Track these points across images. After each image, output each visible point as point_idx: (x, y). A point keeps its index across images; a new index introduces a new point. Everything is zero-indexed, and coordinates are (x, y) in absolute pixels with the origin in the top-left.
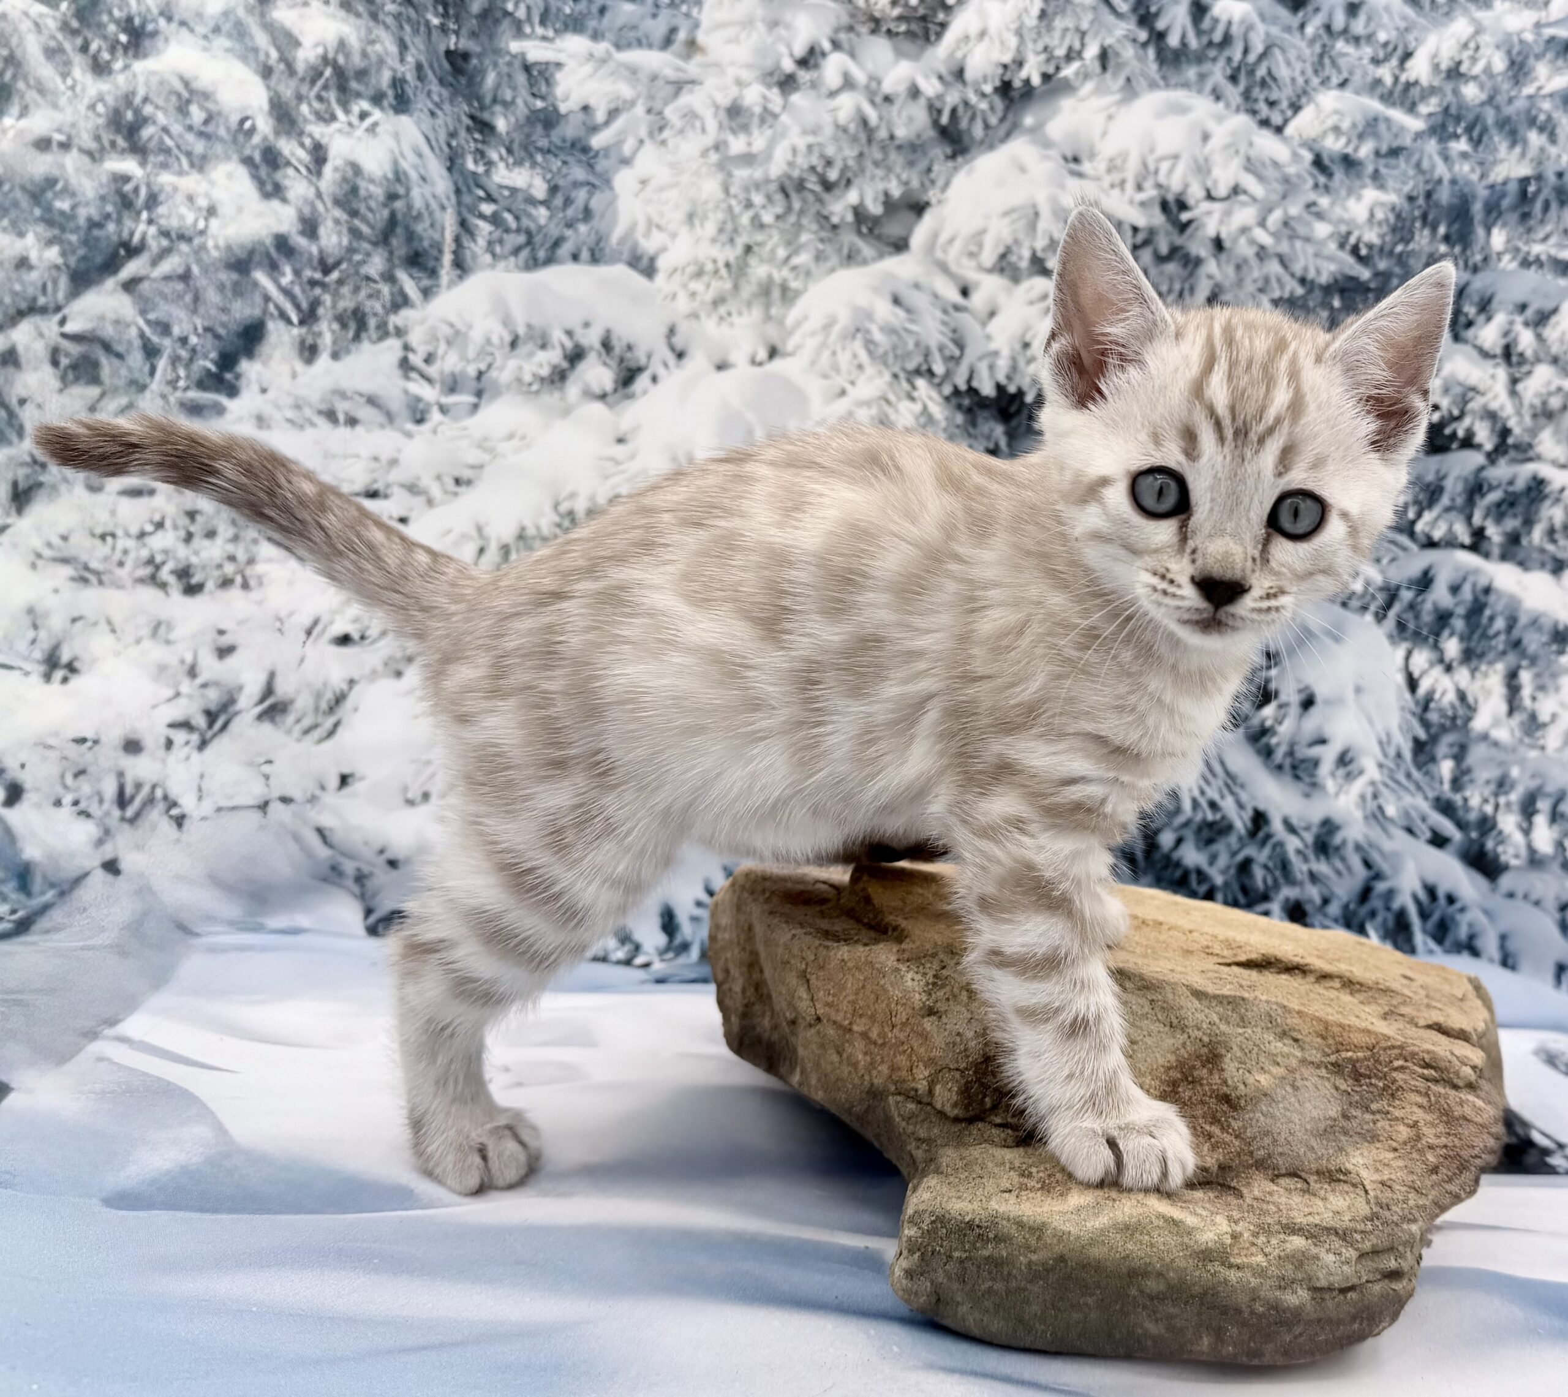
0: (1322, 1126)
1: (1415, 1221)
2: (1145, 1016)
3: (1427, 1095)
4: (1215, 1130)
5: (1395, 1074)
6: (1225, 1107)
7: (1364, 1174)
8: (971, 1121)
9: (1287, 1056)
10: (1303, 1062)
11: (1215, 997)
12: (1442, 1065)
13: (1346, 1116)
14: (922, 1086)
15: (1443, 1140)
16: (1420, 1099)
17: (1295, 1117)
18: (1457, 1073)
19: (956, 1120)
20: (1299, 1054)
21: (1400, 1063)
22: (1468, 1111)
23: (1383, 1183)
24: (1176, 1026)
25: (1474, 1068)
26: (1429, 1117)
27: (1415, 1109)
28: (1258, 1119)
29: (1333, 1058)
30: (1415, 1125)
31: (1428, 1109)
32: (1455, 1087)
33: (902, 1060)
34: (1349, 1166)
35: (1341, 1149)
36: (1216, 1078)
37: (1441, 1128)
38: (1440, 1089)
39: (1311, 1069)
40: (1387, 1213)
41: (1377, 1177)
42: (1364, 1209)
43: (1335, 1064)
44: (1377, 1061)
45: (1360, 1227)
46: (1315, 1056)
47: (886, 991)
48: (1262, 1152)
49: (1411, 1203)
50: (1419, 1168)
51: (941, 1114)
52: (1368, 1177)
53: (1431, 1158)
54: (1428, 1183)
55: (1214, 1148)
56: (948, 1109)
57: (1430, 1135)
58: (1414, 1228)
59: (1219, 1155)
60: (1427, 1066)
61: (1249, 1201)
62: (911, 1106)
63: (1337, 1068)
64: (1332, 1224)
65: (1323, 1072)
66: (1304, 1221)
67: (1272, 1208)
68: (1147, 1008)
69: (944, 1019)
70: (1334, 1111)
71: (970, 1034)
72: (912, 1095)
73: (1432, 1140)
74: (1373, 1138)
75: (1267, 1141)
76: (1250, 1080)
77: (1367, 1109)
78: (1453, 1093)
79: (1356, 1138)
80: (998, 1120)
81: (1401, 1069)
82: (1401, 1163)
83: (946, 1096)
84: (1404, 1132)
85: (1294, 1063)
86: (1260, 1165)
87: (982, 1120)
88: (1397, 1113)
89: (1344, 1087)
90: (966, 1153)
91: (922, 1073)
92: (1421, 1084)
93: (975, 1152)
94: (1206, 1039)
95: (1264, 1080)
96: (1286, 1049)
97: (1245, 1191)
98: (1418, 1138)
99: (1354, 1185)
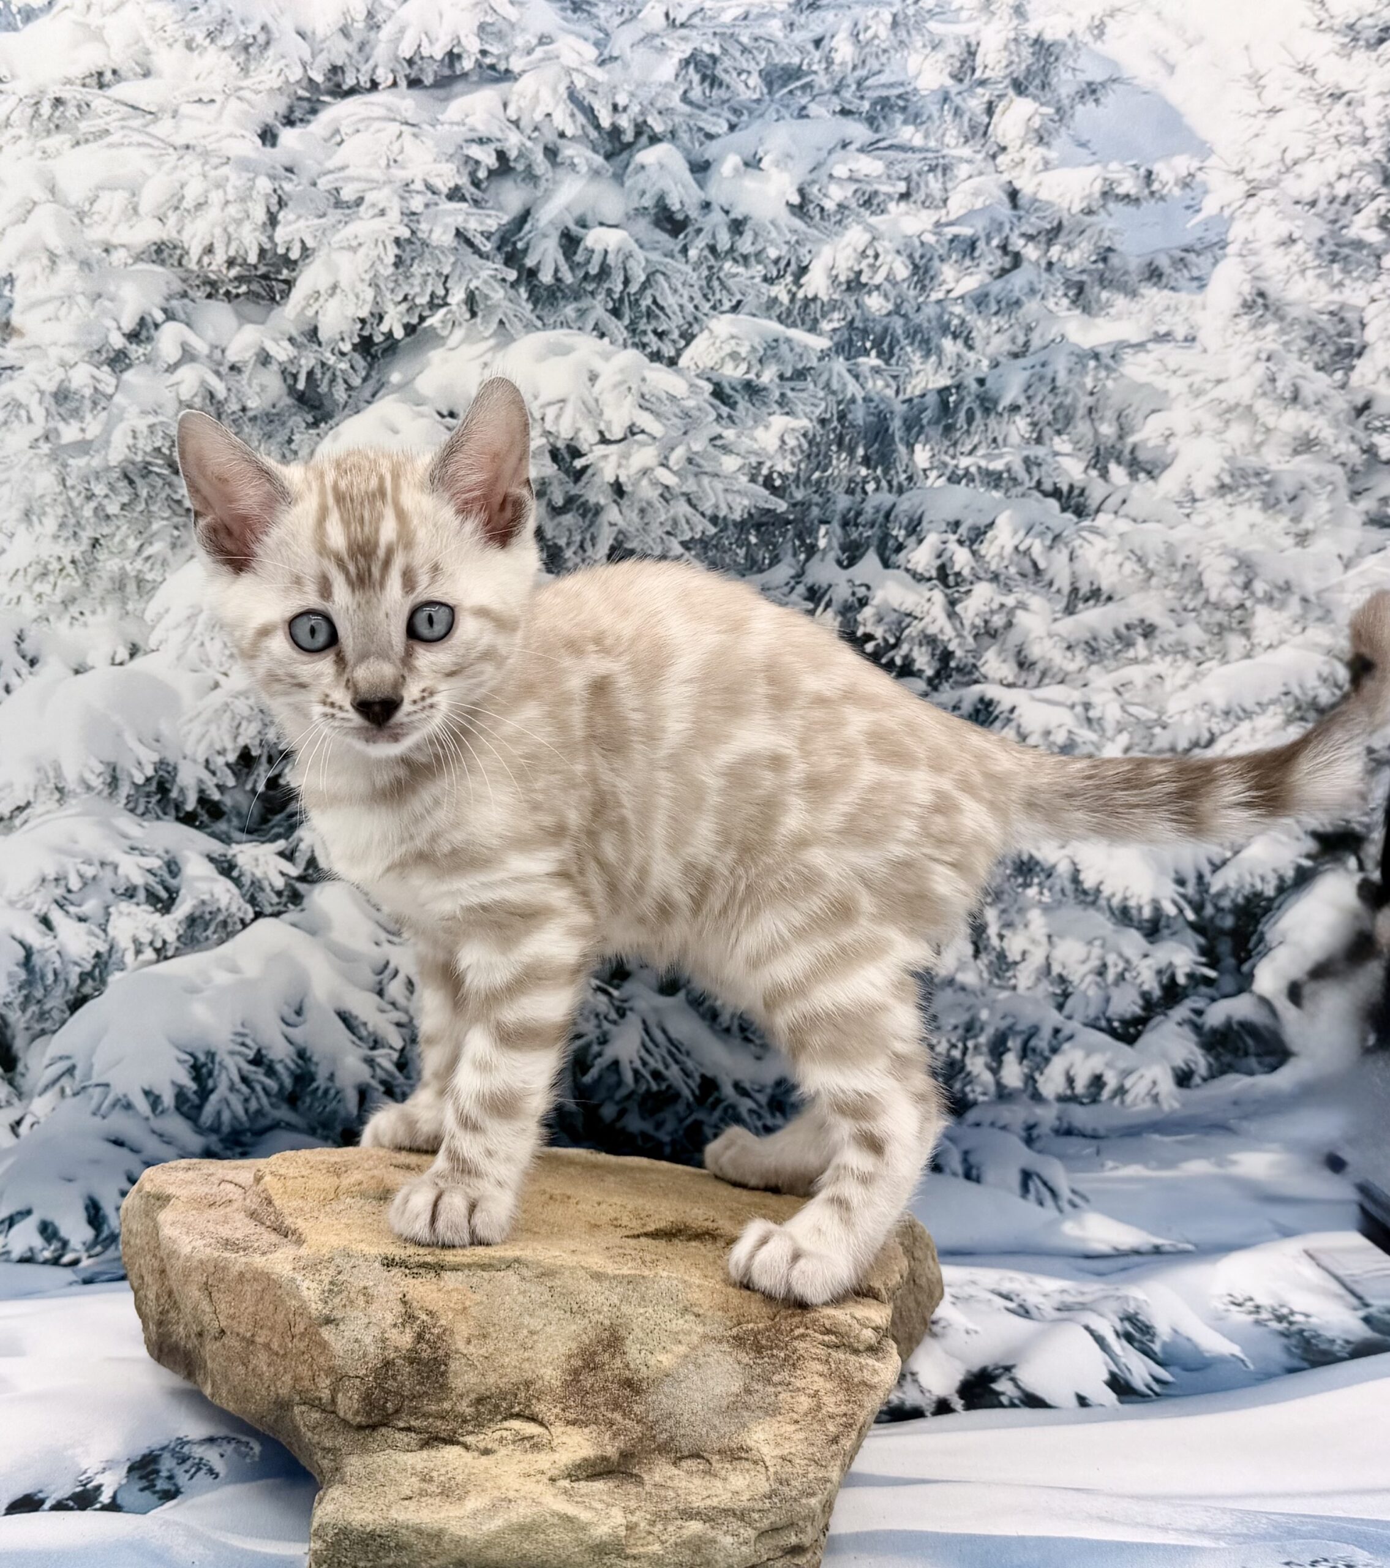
0: (725, 1403)
1: (813, 1494)
2: (544, 1305)
3: (827, 1362)
4: (617, 1416)
5: (796, 1343)
6: (627, 1392)
7: (765, 1450)
8: (374, 1427)
9: (688, 1333)
10: (705, 1337)
11: (615, 1277)
12: (843, 1329)
13: (748, 1391)
14: (325, 1395)
15: (843, 1409)
16: (820, 1367)
17: (698, 1396)
18: (857, 1337)
19: (360, 1428)
20: (700, 1329)
21: (801, 1330)
22: (867, 1376)
23: (783, 1458)
24: (577, 1311)
25: (876, 1329)
26: (829, 1386)
27: (816, 1378)
28: (662, 1400)
29: (734, 1331)
30: (816, 1394)
31: (829, 1376)
32: (856, 1352)
33: (303, 1370)
34: (751, 1443)
35: (744, 1426)
36: (618, 1363)
37: (841, 1396)
38: (840, 1355)
39: (713, 1345)
40: (786, 1489)
41: (778, 1452)
42: (764, 1487)
43: (737, 1337)
44: (778, 1331)
45: (759, 1505)
46: (718, 1331)
47: (283, 1302)
48: (664, 1436)
49: (811, 1476)
50: (820, 1439)
51: (345, 1422)
52: (768, 1452)
53: (832, 1428)
54: (828, 1454)
55: (615, 1436)
56: (349, 1417)
57: (831, 1404)
58: (813, 1501)
59: (621, 1443)
60: (828, 1332)
61: (648, 1488)
62: (316, 1416)
63: (739, 1341)
64: (730, 1505)
65: (725, 1347)
66: (702, 1505)
67: (671, 1494)
68: (547, 1296)
69: (342, 1327)
70: (736, 1387)
71: (368, 1340)
72: (316, 1405)
73: (832, 1409)
74: (772, 1411)
75: (670, 1422)
76: (652, 1362)
77: (769, 1382)
78: (853, 1358)
79: (758, 1413)
80: (401, 1424)
81: (803, 1335)
82: (801, 1435)
83: (348, 1404)
84: (804, 1403)
85: (695, 1339)
86: (663, 1449)
87: (385, 1425)
88: (799, 1383)
89: (746, 1360)
90: (369, 1460)
91: (324, 1382)
92: (821, 1352)
93: (378, 1459)
94: (607, 1322)
95: (666, 1360)
96: (686, 1326)
97: (646, 1477)
98: (818, 1408)
99: (755, 1463)
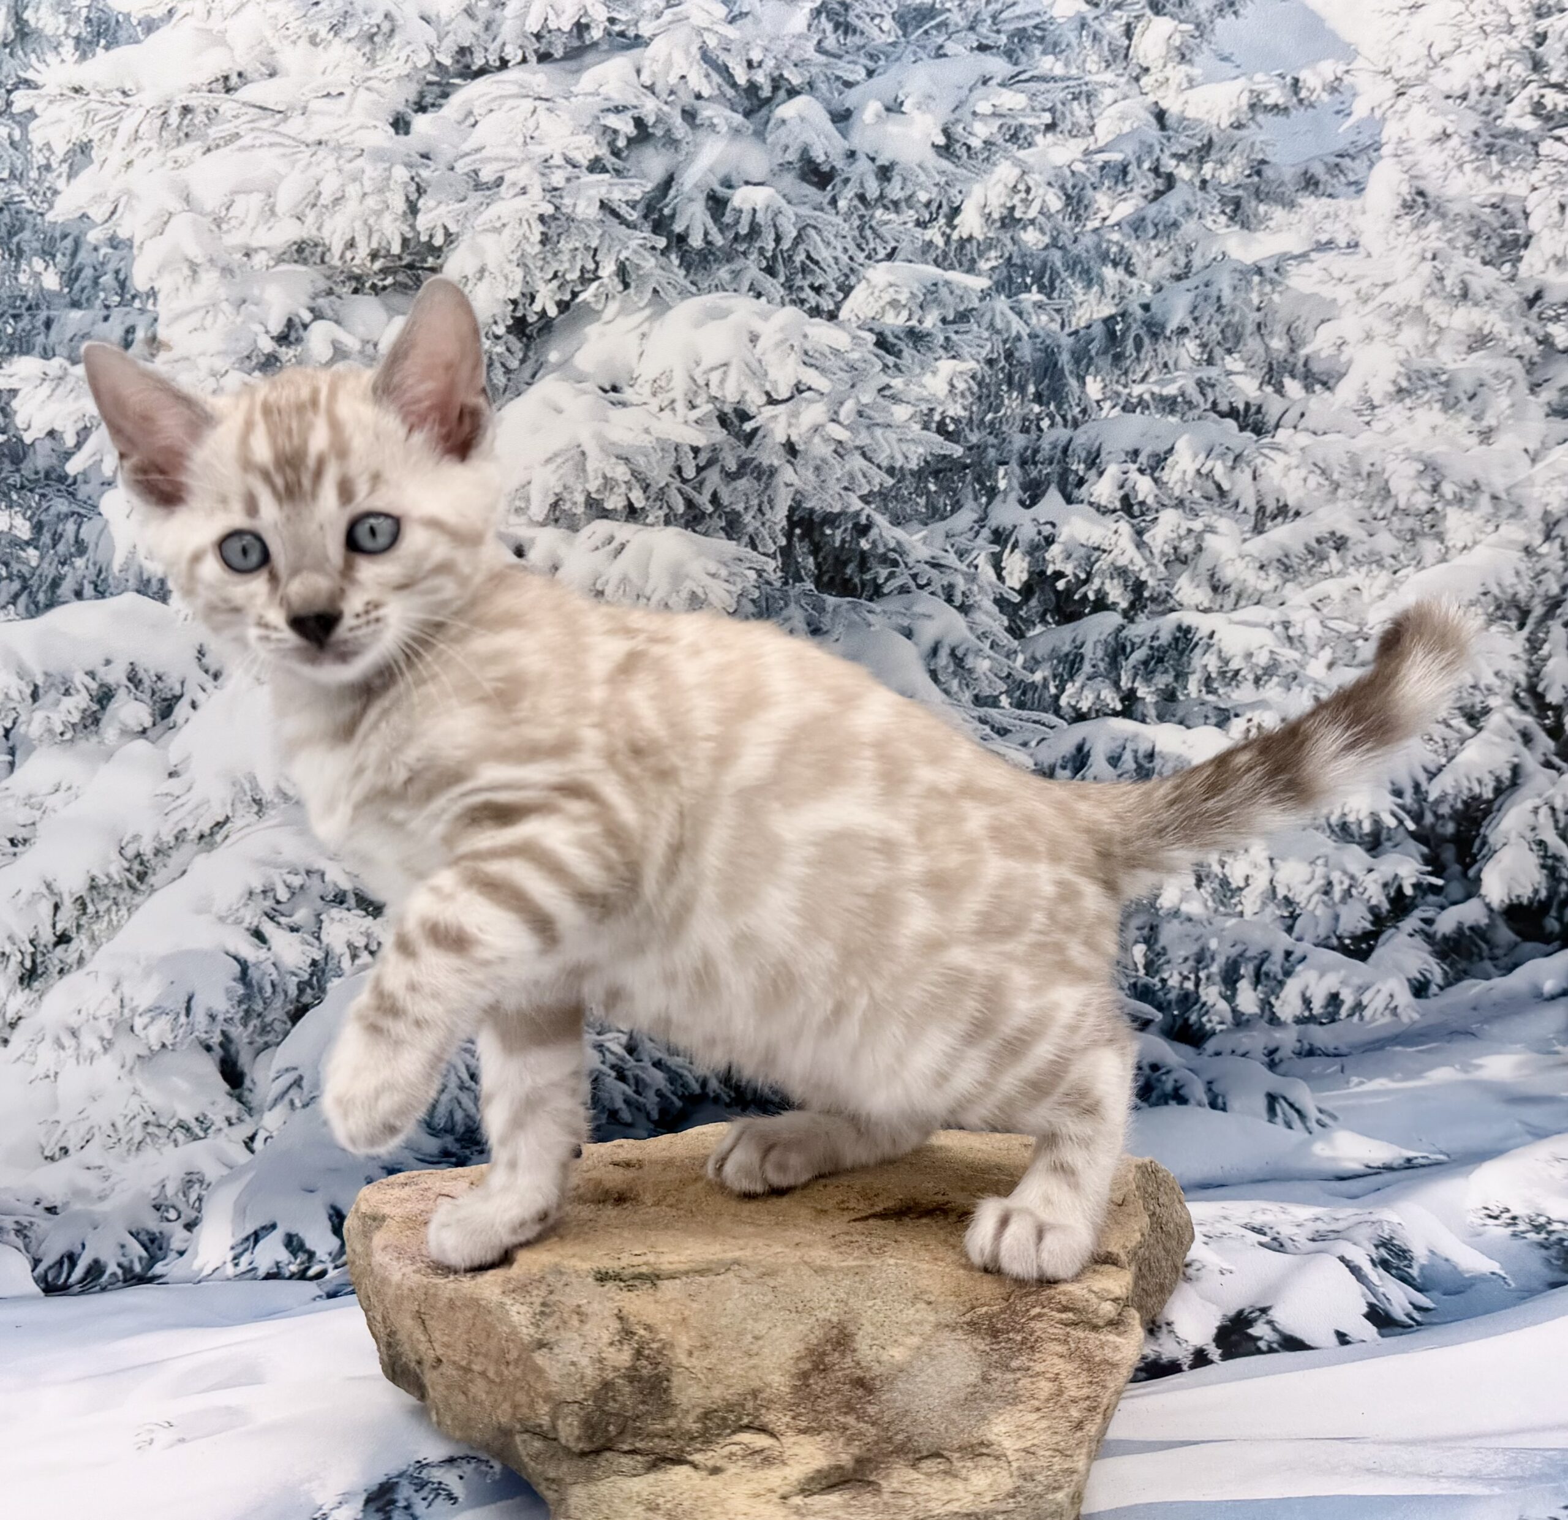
0: (962, 1395)
1: (1059, 1488)
2: (768, 1306)
3: (1066, 1342)
4: (851, 1420)
5: (1032, 1324)
6: (860, 1392)
7: (1007, 1443)
8: (597, 1452)
9: (920, 1323)
10: (938, 1326)
11: (841, 1269)
12: (1080, 1305)
13: (986, 1380)
14: (545, 1421)
15: (1085, 1392)
16: (1060, 1349)
17: (935, 1390)
18: (1095, 1312)
19: (583, 1454)
20: (932, 1318)
21: (1037, 1310)
22: (1108, 1353)
23: (1026, 1451)
24: (802, 1309)
25: (1115, 1300)
26: (1070, 1367)
27: (1056, 1360)
28: (896, 1397)
29: (968, 1317)
30: (1056, 1378)
31: (1069, 1357)
32: (1095, 1328)
33: (521, 1398)
34: (992, 1437)
35: (984, 1418)
36: (848, 1361)
37: (1084, 1377)
38: (1078, 1333)
39: (946, 1333)
40: (1029, 1486)
41: (1020, 1445)
42: (1007, 1483)
43: (971, 1323)
44: (1015, 1313)
45: (1002, 1507)
46: (949, 1316)
47: (494, 1327)
48: (901, 1437)
49: (1056, 1468)
50: (1063, 1426)
51: (567, 1450)
52: (1010, 1445)
53: (1075, 1413)
54: (1073, 1442)
55: (849, 1441)
56: (572, 1444)
57: (1073, 1388)
58: (1060, 1496)
59: (855, 1450)
60: (1065, 1309)
61: (886, 1497)
62: (538, 1444)
63: (973, 1327)
64: (973, 1509)
65: (959, 1334)
66: (942, 1511)
67: (909, 1502)
68: (770, 1297)
69: (556, 1350)
70: (973, 1376)
71: (585, 1362)
72: (537, 1432)
73: (1074, 1393)
74: (1014, 1399)
75: (907, 1421)
76: (885, 1357)
77: (1007, 1368)
78: (1093, 1335)
79: (998, 1403)
80: (626, 1447)
81: (1039, 1316)
82: (1044, 1424)
83: (569, 1430)
84: (1045, 1387)
85: (927, 1328)
86: (901, 1450)
87: (609, 1449)
88: (1039, 1367)
89: (982, 1347)
90: (593, 1489)
91: (544, 1409)
92: (1059, 1331)
93: (603, 1488)
94: (835, 1319)
95: (898, 1354)
96: (918, 1316)
97: (882, 1482)
98: (1060, 1392)
99: (997, 1458)
